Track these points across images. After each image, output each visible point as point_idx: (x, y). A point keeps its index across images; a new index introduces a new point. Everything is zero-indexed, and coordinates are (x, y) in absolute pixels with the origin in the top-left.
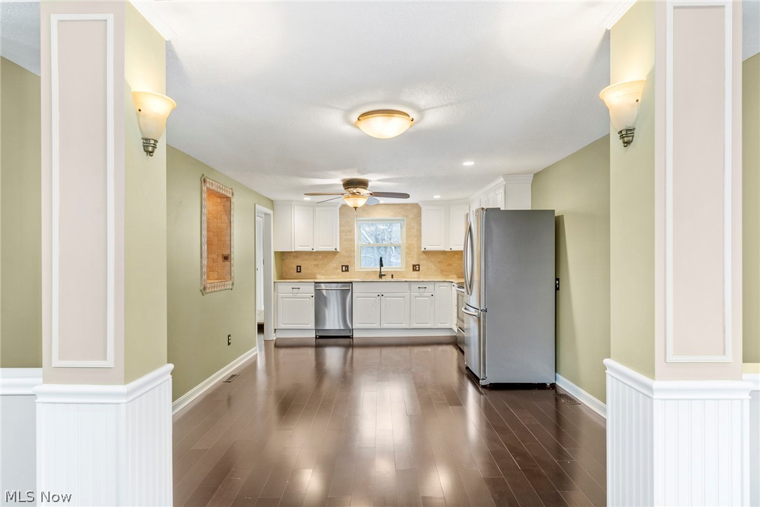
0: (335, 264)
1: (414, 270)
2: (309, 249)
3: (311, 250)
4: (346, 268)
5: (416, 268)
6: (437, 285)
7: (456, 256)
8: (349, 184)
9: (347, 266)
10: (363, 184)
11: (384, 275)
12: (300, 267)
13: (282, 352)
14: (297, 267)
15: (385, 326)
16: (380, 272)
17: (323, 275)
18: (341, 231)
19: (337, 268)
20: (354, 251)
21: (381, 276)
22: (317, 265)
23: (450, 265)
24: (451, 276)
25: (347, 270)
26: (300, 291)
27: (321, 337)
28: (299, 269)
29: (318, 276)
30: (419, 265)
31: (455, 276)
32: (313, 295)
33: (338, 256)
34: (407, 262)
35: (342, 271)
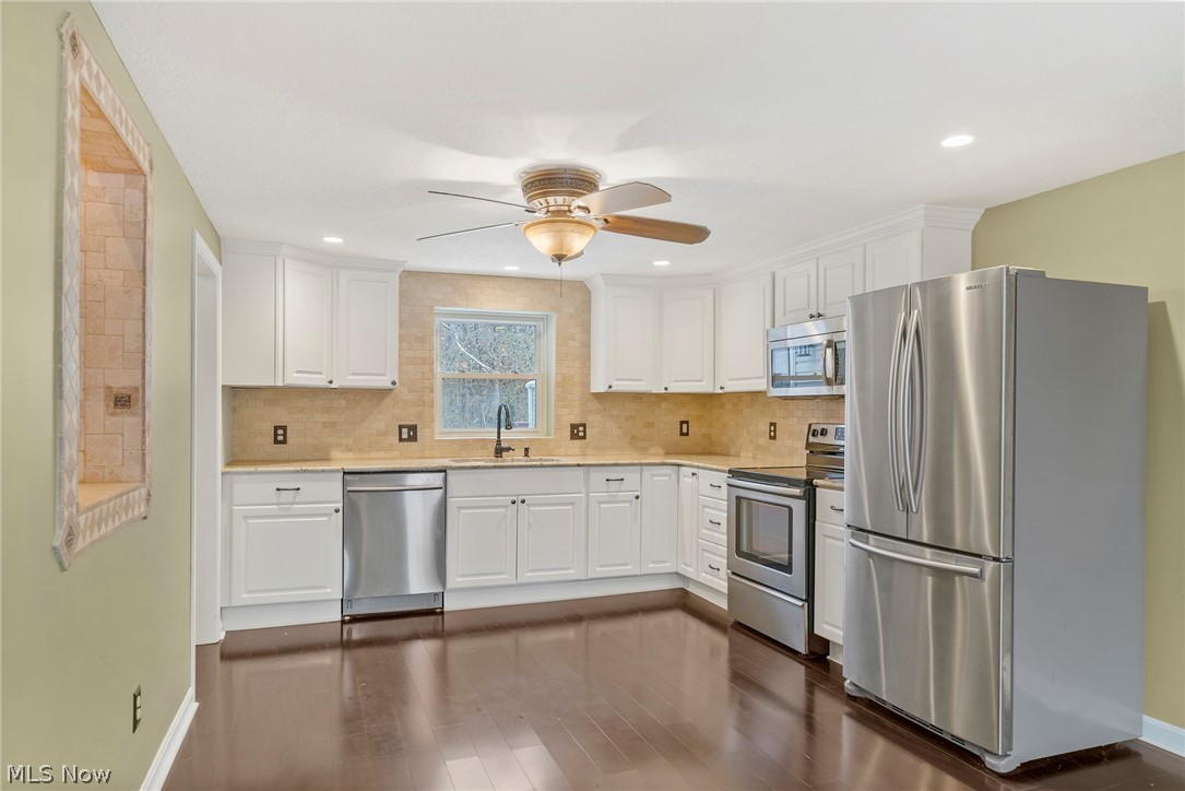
0: (384, 420)
1: (574, 436)
2: (319, 381)
3: (324, 384)
4: (411, 433)
5: (577, 432)
6: (648, 472)
7: (664, 405)
8: (545, 182)
9: (413, 428)
10: (580, 182)
11: (508, 449)
12: (284, 428)
13: (243, 669)
14: (276, 428)
15: (528, 576)
16: (499, 442)
17: (349, 449)
18: (402, 339)
19: (385, 434)
20: (432, 391)
21: (500, 451)
22: (333, 424)
23: (650, 425)
24: (652, 451)
25: (413, 438)
26: (301, 496)
27: (356, 619)
28: (280, 435)
29: (334, 454)
30: (584, 425)
31: (661, 451)
32: (340, 506)
33: (388, 401)
34: (558, 418)
35: (401, 440)
